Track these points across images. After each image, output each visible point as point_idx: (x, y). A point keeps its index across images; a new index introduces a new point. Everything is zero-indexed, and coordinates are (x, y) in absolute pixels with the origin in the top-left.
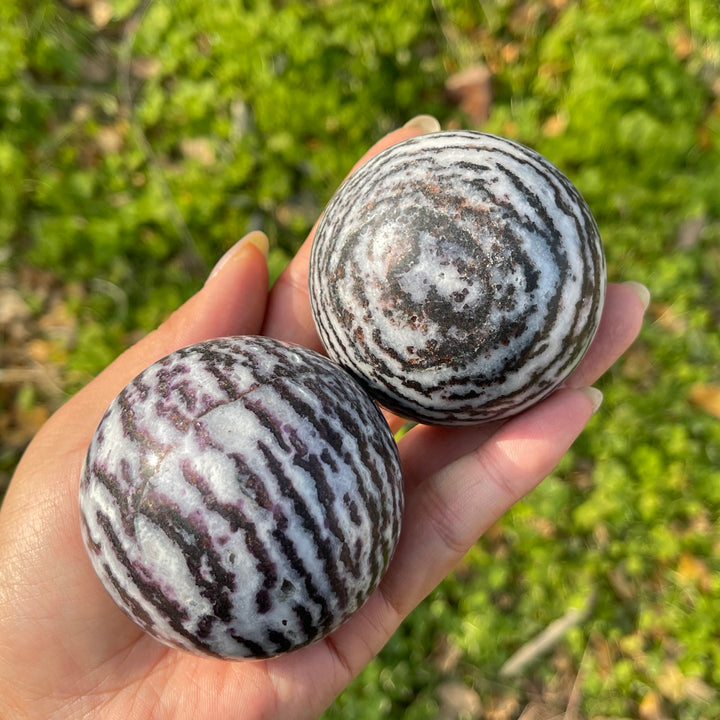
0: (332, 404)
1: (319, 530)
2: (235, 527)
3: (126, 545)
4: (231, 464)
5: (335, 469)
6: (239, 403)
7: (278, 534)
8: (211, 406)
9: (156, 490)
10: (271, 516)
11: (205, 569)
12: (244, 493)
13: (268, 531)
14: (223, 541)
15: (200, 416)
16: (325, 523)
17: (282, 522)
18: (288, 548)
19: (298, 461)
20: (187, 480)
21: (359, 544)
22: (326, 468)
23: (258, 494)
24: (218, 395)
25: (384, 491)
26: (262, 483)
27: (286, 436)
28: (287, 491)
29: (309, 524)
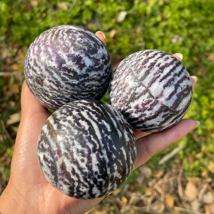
27: (156, 76)
29: (174, 68)
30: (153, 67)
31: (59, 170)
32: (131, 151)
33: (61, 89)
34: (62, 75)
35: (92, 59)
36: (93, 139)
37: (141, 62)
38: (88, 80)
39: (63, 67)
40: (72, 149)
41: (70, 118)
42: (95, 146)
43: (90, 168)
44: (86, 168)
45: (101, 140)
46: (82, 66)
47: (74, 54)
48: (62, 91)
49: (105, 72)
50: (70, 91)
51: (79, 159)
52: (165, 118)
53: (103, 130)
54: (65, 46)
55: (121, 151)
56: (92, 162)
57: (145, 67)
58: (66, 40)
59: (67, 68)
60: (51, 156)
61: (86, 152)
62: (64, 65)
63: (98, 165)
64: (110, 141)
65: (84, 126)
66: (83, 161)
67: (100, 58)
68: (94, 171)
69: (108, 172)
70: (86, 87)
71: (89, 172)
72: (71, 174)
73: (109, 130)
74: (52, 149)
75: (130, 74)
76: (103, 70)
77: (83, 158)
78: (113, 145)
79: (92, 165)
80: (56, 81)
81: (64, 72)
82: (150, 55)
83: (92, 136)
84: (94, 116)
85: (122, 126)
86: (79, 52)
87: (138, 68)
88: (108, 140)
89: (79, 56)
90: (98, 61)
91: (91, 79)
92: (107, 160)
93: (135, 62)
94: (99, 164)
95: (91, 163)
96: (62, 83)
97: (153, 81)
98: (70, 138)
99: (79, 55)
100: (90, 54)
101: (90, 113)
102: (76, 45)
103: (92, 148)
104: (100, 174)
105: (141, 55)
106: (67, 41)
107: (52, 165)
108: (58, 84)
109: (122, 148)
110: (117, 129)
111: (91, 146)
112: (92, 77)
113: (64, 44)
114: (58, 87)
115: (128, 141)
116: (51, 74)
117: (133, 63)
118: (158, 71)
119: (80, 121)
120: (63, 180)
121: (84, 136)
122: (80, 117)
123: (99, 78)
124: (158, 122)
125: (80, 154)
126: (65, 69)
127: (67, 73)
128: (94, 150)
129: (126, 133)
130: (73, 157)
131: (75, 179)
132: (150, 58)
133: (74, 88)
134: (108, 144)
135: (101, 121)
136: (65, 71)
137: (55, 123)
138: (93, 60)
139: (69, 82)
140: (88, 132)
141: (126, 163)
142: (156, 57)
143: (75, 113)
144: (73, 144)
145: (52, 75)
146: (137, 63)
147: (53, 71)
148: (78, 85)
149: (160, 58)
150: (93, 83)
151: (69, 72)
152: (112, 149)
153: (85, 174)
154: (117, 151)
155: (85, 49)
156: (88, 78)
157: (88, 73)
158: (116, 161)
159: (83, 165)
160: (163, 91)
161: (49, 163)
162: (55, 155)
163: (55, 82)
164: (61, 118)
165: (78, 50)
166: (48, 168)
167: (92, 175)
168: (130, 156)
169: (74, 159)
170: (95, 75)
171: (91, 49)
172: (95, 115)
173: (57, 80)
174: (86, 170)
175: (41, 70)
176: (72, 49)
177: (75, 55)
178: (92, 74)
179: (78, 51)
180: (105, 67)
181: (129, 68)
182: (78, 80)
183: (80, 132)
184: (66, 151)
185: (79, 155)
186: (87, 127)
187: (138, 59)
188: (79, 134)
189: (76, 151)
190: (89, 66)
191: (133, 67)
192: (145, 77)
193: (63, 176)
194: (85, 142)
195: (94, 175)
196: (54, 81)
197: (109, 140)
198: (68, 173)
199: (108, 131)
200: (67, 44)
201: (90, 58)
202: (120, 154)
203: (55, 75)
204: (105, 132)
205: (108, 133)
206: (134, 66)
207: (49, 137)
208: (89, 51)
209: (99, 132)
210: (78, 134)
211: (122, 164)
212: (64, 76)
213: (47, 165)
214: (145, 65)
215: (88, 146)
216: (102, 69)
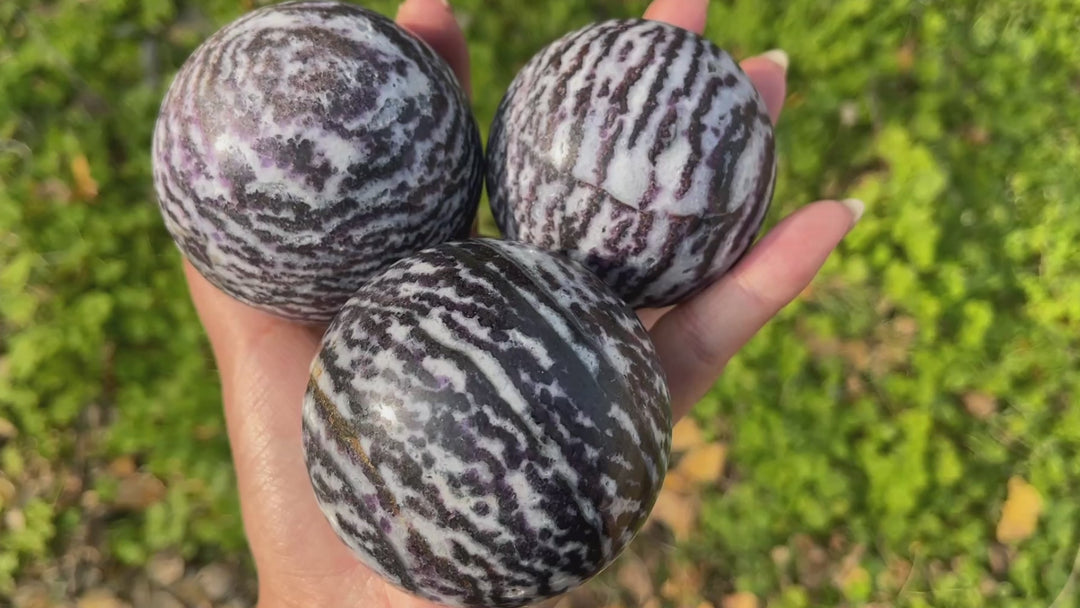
0: (553, 118)
1: (661, 66)
2: (703, 128)
3: (748, 210)
4: (660, 159)
5: (608, 81)
6: (604, 186)
7: (686, 91)
8: (620, 207)
9: (707, 207)
10: (678, 105)
11: (739, 136)
12: (676, 135)
13: (690, 100)
14: (716, 131)
15: (634, 210)
16: (653, 63)
17: (676, 95)
18: (690, 79)
19: (624, 110)
20: (689, 186)
21: (644, 34)
22: (613, 87)
23: (670, 124)
24: (607, 207)
25: (587, 42)
26: (661, 125)
27: (611, 131)
28: (653, 104)
29: (663, 74)
30: (589, 105)
31: (408, 559)
32: (650, 402)
33: (272, 271)
34: (257, 225)
35: (355, 138)
36: (495, 421)
37: (544, 106)
38: (361, 220)
39: (249, 195)
40: (430, 477)
41: (385, 359)
42: (510, 441)
43: (518, 525)
44: (502, 529)
45: (528, 410)
46: (318, 176)
47: (279, 137)
48: (276, 276)
49: (425, 168)
50: (307, 273)
51: (468, 506)
52: (706, 252)
53: (521, 371)
54: (243, 110)
55: (614, 423)
56: (518, 502)
57: (563, 117)
58: (243, 83)
59: (264, 194)
60: (361, 517)
61: (486, 476)
62: (251, 188)
63: (543, 505)
64: (560, 405)
65: (446, 381)
66: (482, 510)
67: (392, 123)
68: (537, 530)
69: (589, 513)
70: (361, 246)
71: (517, 541)
72: (457, 564)
73: (546, 362)
74: (356, 494)
75: (527, 160)
76: (416, 166)
77: (480, 499)
78: (575, 414)
79: (522, 514)
80: (243, 249)
81: (260, 212)
82: (567, 61)
83: (488, 410)
84: (471, 325)
85: (588, 326)
86: (298, 124)
87: (543, 128)
88: (553, 403)
89: (301, 140)
90: (384, 139)
91: (371, 211)
92: (572, 476)
93: (528, 112)
94: (547, 500)
95: (517, 507)
96: (268, 252)
97: (607, 155)
98: (409, 440)
99: (298, 136)
100: (345, 119)
101: (457, 316)
102: (282, 96)
103: (503, 454)
104: (563, 532)
105: (539, 77)
106: (250, 88)
107: (378, 546)
108: (255, 258)
109: (615, 411)
110: (574, 347)
111: (496, 448)
112: (371, 204)
113: (239, 102)
114: (257, 266)
115: (629, 371)
116: (219, 224)
117: (524, 118)
118: (608, 111)
119: (428, 363)
120: (432, 584)
121: (459, 417)
122: (421, 346)
123: (405, 200)
124: (686, 271)
125: (464, 489)
126: (260, 199)
127: (269, 213)
128: (513, 458)
129: (610, 346)
130: (440, 505)
131: (477, 573)
132: (569, 75)
133: (314, 261)
134: (557, 417)
135: (506, 338)
136: (262, 208)
137: (338, 389)
138: (362, 140)
139: (288, 242)
140: (470, 397)
141: (643, 453)
142: (589, 61)
143: (398, 332)
144: (429, 461)
145: (223, 230)
146: (533, 114)
147: (222, 216)
148: (325, 244)
149: (599, 59)
150: (385, 223)
151: (277, 210)
152: (577, 430)
153: (507, 548)
154: (599, 431)
155: (320, 106)
156: (358, 210)
157: (351, 195)
158: (603, 466)
159: (488, 523)
160: (654, 172)
161: (364, 539)
162: (375, 511)
163: (240, 251)
164: (353, 364)
165: (293, 115)
166: (367, 555)
167: (533, 544)
168: (649, 421)
169: (449, 514)
170: (384, 193)
171: (346, 96)
172: (477, 317)
173: (245, 243)
174: (507, 536)
175: (187, 214)
176: (268, 116)
177: (284, 141)
178: (371, 194)
179: (293, 121)
180: (422, 149)
181: (516, 141)
182: (317, 228)
183: (440, 409)
184: (410, 492)
185: (460, 496)
186: (459, 380)
187: (532, 95)
188: (439, 415)
189: (448, 484)
190: (349, 169)
191: (527, 131)
192: (577, 152)
193: (428, 574)
194: (470, 441)
195: (540, 542)
196: (237, 247)
197: (558, 399)
198: (444, 561)
199: (541, 368)
200: (248, 100)
201: (346, 135)
202: (611, 435)
203: (235, 228)
204: (532, 377)
205: (544, 376)
206: (528, 125)
207: (331, 447)
208: (337, 108)
209: (510, 382)
210: (434, 418)
211: (628, 466)
212: (264, 226)
213: (360, 544)
214: (561, 107)
215: (484, 450)
216: (412, 161)
